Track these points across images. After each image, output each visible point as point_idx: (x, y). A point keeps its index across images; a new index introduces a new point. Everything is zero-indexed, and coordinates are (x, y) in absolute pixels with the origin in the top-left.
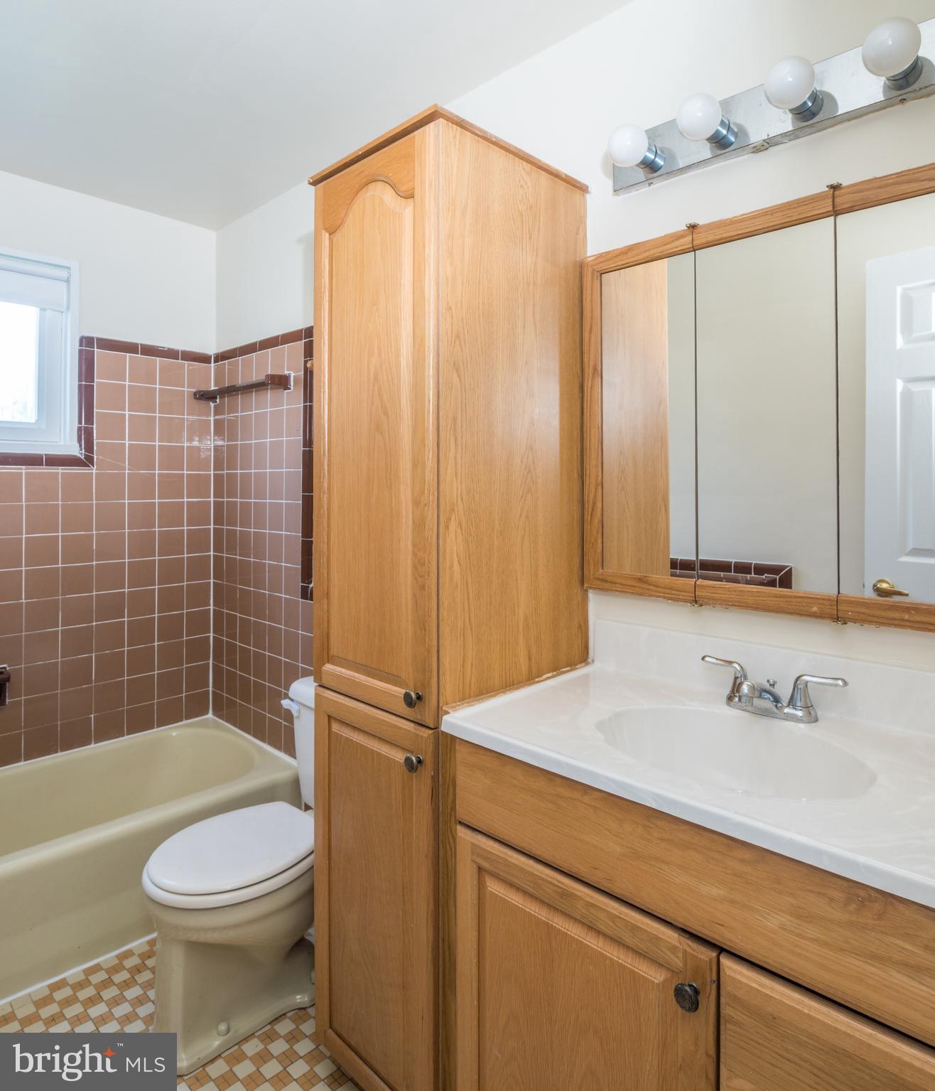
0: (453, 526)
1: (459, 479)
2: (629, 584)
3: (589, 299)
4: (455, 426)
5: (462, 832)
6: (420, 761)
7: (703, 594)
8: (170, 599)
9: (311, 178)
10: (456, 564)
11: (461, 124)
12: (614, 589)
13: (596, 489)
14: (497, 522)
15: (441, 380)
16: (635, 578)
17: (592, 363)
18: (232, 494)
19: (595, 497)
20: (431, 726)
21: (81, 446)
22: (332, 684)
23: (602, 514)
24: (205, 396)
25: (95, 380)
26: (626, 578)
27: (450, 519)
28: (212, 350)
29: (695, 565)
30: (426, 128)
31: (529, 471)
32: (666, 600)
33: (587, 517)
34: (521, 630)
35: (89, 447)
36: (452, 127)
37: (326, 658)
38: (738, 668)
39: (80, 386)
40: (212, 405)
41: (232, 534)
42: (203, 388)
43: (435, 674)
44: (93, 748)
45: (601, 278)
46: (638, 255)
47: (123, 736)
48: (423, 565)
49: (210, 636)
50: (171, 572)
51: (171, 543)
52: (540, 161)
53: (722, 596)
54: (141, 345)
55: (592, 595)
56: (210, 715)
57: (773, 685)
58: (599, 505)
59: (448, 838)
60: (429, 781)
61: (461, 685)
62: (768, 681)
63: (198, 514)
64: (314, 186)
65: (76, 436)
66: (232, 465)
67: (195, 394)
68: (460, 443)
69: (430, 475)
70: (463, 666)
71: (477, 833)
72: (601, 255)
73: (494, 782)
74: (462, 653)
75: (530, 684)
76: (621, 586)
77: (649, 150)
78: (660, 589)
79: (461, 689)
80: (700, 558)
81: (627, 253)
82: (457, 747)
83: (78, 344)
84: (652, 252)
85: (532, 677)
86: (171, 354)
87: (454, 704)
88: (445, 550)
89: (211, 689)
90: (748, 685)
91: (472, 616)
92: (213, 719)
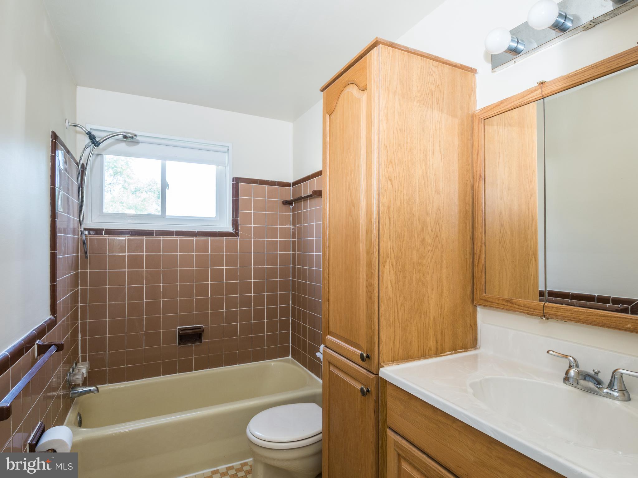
0: (388, 265)
1: (391, 241)
2: (501, 303)
3: (476, 135)
4: (389, 211)
5: (390, 433)
6: (368, 391)
7: (549, 312)
8: (272, 300)
9: (321, 88)
10: (390, 287)
11: (392, 45)
12: (492, 306)
13: (481, 247)
14: (415, 264)
15: (380, 186)
16: (505, 300)
17: (478, 173)
18: (299, 250)
19: (480, 251)
20: (374, 373)
21: (233, 227)
22: (330, 346)
23: (485, 262)
24: (287, 203)
25: (239, 197)
26: (499, 299)
27: (386, 262)
28: (291, 181)
29: (544, 293)
30: (372, 51)
31: (437, 236)
32: (525, 314)
33: (476, 263)
34: (431, 325)
35: (236, 228)
36: (387, 48)
37: (327, 332)
38: (572, 360)
39: (233, 200)
40: (291, 207)
41: (299, 269)
42: (287, 199)
43: (377, 345)
44: (238, 367)
45: (484, 122)
46: (507, 105)
47: (251, 362)
48: (371, 286)
49: (290, 319)
50: (272, 287)
51: (272, 273)
52: (443, 59)
53: (562, 314)
54: (259, 180)
55: (479, 310)
56: (290, 357)
57: (597, 373)
58: (483, 256)
59: (384, 434)
60: (373, 402)
61: (393, 353)
62: (594, 371)
63: (284, 259)
64: (323, 92)
65: (231, 223)
66: (299, 237)
67: (283, 202)
68: (392, 220)
69: (375, 238)
70: (394, 342)
71: (397, 435)
72: (484, 109)
73: (405, 408)
74: (393, 335)
75: (436, 357)
76: (496, 304)
77: (512, 41)
78: (521, 307)
79: (392, 355)
80: (547, 289)
81: (500, 105)
82: (387, 386)
83: (232, 181)
84: (515, 102)
85: (437, 353)
86: (272, 183)
87: (388, 363)
88: (383, 278)
89: (290, 344)
90: (574, 371)
91: (400, 315)
92: (291, 359)
